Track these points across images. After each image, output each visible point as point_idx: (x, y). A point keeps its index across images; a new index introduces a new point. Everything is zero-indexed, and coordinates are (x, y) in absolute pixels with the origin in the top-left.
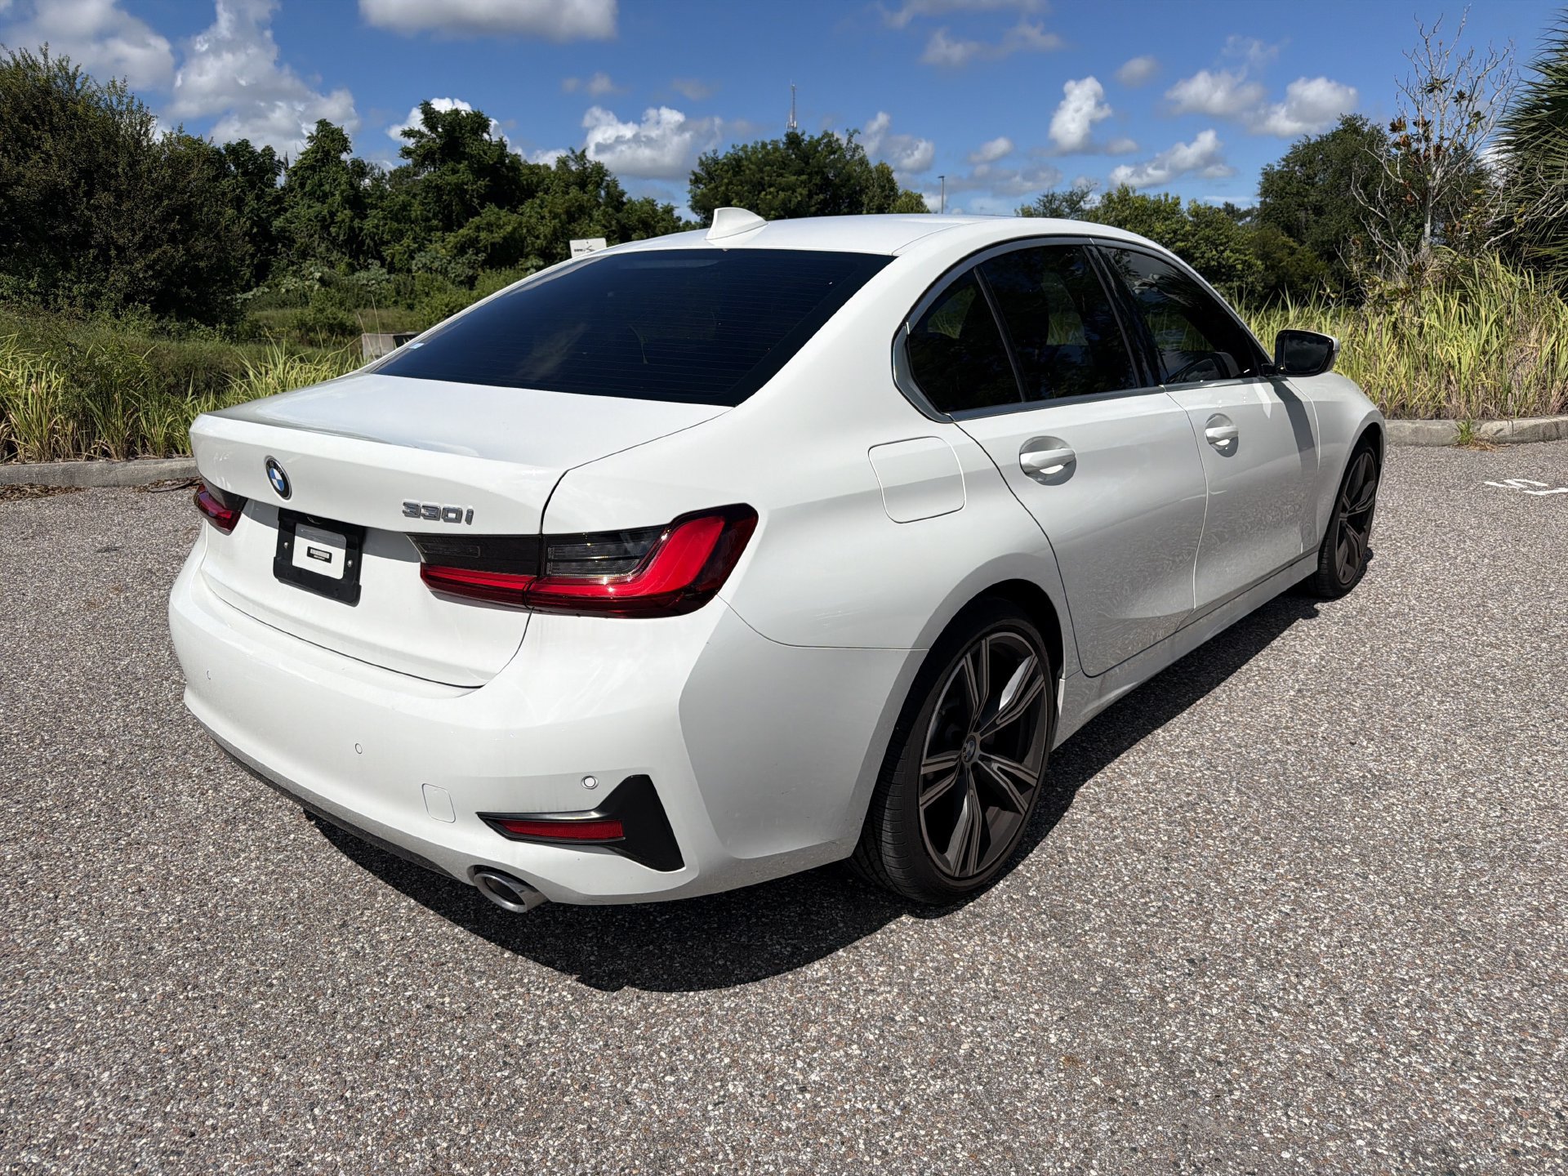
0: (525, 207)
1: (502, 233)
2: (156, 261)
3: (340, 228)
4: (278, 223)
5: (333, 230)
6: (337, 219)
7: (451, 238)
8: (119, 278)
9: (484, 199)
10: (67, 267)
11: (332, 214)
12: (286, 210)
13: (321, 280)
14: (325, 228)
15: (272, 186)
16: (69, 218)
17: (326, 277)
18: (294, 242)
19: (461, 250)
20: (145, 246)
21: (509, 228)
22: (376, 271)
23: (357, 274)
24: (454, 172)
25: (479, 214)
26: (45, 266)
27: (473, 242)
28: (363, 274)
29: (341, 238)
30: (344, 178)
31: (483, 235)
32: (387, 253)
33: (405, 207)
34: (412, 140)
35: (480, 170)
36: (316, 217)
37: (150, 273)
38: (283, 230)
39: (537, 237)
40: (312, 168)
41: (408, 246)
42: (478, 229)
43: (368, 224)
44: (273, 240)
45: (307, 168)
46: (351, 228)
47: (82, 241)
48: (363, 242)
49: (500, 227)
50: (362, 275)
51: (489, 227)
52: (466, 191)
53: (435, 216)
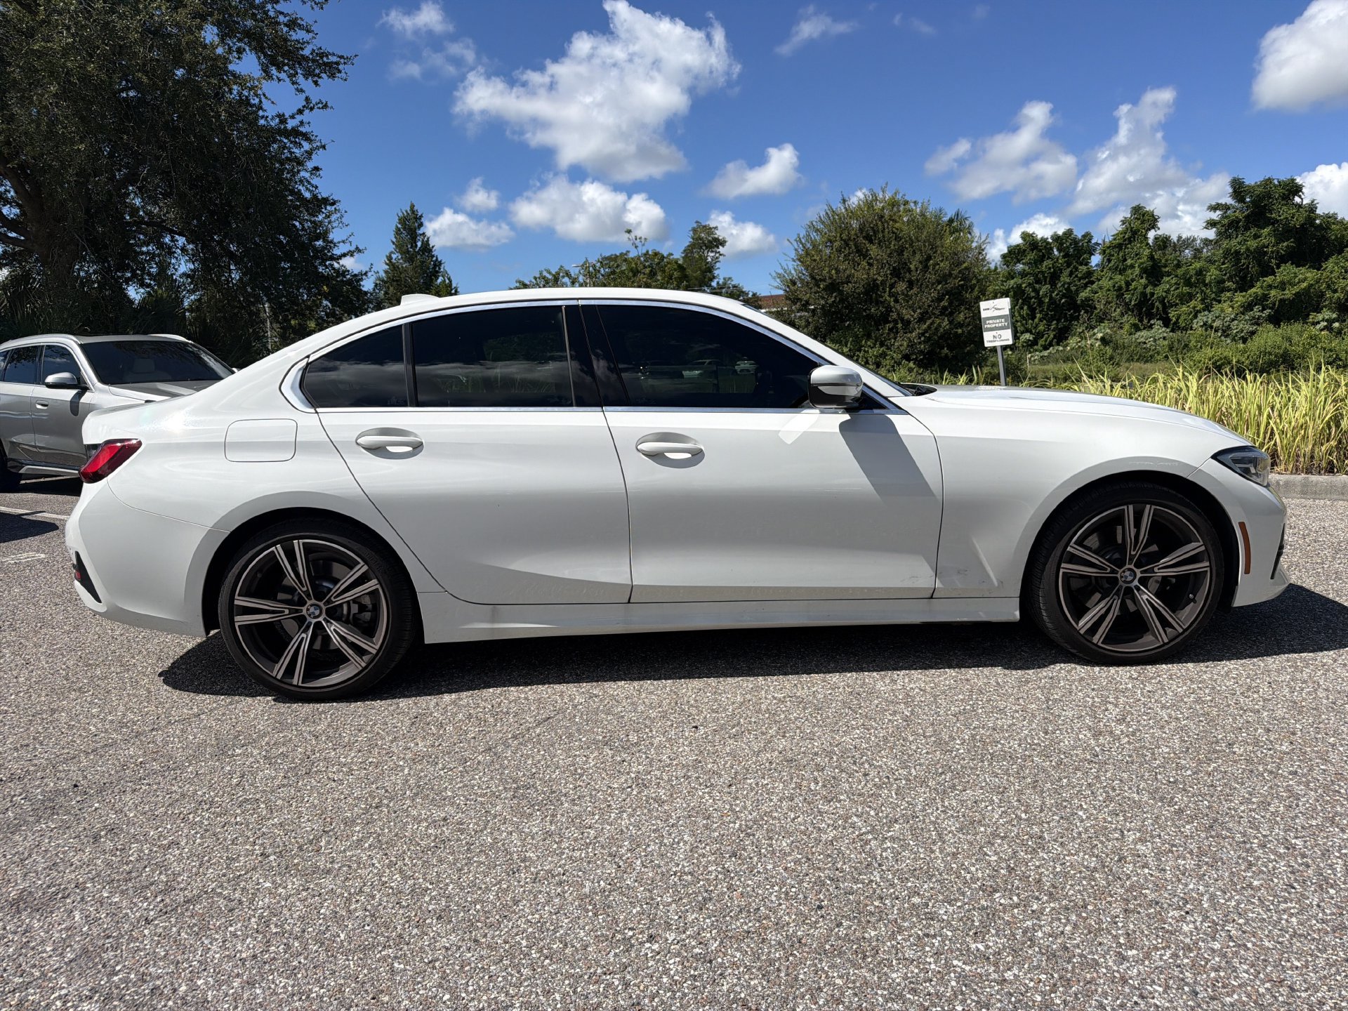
0: (1330, 264)
1: (1296, 289)
2: (926, 331)
3: (1133, 294)
4: (1083, 294)
5: (1127, 297)
6: (1132, 287)
7: (1240, 298)
8: (901, 343)
9: (1282, 260)
10: (869, 336)
11: (1128, 284)
12: (1093, 283)
13: (1103, 339)
14: (1120, 296)
15: (1087, 264)
16: (878, 303)
17: (1107, 337)
18: (1095, 308)
19: (1248, 307)
20: (921, 320)
21: (1304, 285)
22: (1159, 330)
23: (1138, 333)
24: (1256, 237)
25: (1273, 273)
26: (857, 336)
27: (1262, 300)
28: (1144, 333)
29: (1133, 303)
30: (1147, 252)
31: (1273, 293)
32: (1172, 314)
33: (1200, 273)
34: (1218, 212)
35: (1286, 232)
36: (1114, 286)
37: (922, 339)
38: (1088, 299)
39: (1335, 291)
40: (1119, 246)
41: (1194, 307)
42: (1270, 287)
43: (1160, 291)
44: (1077, 308)
45: (1115, 247)
46: (1144, 294)
47: (884, 319)
48: (1153, 305)
49: (1293, 285)
50: (1143, 335)
51: (1282, 286)
52: (1266, 253)
53: (1230, 279)
